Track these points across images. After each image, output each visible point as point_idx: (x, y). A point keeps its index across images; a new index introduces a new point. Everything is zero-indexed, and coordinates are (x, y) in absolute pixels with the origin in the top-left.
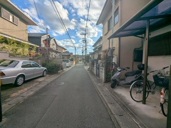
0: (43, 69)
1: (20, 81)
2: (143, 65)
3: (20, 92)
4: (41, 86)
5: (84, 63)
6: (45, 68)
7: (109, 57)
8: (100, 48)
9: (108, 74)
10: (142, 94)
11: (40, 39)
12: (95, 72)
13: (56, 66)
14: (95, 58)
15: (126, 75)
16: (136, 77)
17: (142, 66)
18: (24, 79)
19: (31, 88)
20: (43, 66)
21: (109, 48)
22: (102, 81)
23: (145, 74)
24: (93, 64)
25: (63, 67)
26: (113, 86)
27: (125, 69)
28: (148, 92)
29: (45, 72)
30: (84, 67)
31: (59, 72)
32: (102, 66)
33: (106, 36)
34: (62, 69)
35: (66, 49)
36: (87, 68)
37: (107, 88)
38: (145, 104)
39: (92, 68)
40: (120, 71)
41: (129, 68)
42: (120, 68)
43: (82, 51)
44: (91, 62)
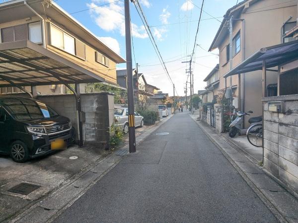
0: (141, 118)
1: (126, 130)
6: (143, 118)
7: (227, 99)
8: (217, 85)
9: (226, 121)
12: (209, 122)
13: (153, 115)
14: (208, 101)
15: (250, 121)
20: (141, 115)
21: (226, 88)
22: (219, 131)
24: (205, 110)
25: (160, 116)
27: (248, 113)
29: (143, 122)
30: (189, 116)
31: (156, 122)
32: (218, 111)
33: (225, 67)
34: (159, 119)
35: (159, 89)
36: (195, 117)
39: (203, 117)
40: (240, 117)
41: (252, 112)
42: (241, 113)
43: (185, 90)
44: (201, 108)
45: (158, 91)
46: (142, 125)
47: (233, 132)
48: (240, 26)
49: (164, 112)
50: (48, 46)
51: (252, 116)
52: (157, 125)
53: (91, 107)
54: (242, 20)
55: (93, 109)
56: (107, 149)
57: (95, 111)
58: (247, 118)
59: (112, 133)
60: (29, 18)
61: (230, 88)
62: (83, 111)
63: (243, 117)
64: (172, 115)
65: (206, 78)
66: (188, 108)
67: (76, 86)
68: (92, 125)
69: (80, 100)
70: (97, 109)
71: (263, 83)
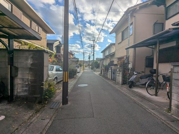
2: (155, 70)
7: (126, 63)
9: (125, 77)
10: (155, 90)
11: (53, 45)
12: (109, 77)
13: (73, 71)
15: (141, 78)
16: (149, 79)
17: (153, 71)
18: (57, 80)
22: (120, 83)
23: (157, 76)
24: (107, 70)
26: (130, 87)
27: (140, 73)
28: (159, 88)
32: (119, 71)
35: (74, 55)
36: (97, 73)
38: (157, 96)
40: (136, 75)
48: (133, 20)
49: (78, 70)
55: (27, 65)
56: (40, 103)
57: (30, 66)
59: (45, 87)
66: (90, 67)
67: (9, 41)
68: (25, 80)
69: (13, 55)
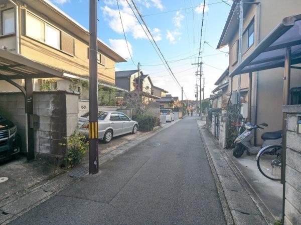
0: (133, 123)
1: (109, 137)
3: (109, 149)
4: (131, 145)
5: (198, 115)
6: (136, 123)
7: (234, 105)
8: (225, 89)
9: (232, 134)
11: (129, 79)
13: (150, 120)
14: (218, 107)
15: (264, 138)
18: (112, 134)
19: (120, 147)
20: (133, 119)
22: (222, 146)
25: (160, 121)
27: (260, 126)
29: (136, 127)
31: (154, 128)
32: (222, 120)
33: (235, 66)
34: (159, 124)
35: (167, 92)
37: (226, 157)
40: (250, 130)
41: (267, 125)
42: (251, 125)
43: (196, 94)
44: (207, 114)
45: (167, 94)
46: (135, 131)
47: (240, 151)
48: (255, 12)
49: (168, 117)
50: (22, 37)
51: (267, 130)
52: (154, 132)
53: (45, 109)
54: (257, 4)
55: (48, 112)
56: (62, 166)
57: (51, 114)
58: (260, 132)
60: (3, 5)
61: (238, 91)
62: (37, 114)
63: (254, 130)
64: (179, 120)
65: (217, 82)
68: (47, 133)
69: (32, 100)
70: (53, 112)
71: (286, 82)
